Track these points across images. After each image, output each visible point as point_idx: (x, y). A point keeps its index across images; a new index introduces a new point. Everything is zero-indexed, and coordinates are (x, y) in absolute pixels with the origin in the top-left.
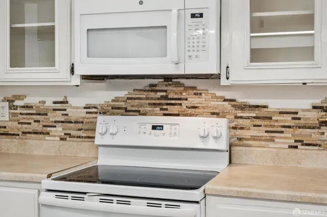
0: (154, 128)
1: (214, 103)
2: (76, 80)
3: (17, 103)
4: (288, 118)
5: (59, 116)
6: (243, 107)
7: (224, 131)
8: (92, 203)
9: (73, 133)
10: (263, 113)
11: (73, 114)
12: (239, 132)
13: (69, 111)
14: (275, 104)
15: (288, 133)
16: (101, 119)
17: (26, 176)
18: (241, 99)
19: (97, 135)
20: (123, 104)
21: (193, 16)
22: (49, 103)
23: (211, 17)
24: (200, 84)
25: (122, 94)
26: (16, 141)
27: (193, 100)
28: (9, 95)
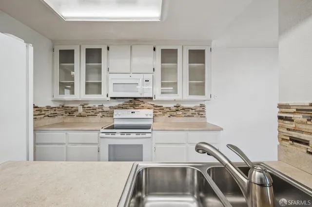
0: (132, 113)
1: (149, 105)
2: (109, 99)
3: (85, 106)
4: (168, 109)
5: (100, 110)
6: (156, 107)
7: (152, 113)
8: (119, 135)
9: (105, 115)
10: (162, 108)
11: (105, 109)
12: (155, 113)
13: (104, 108)
14: (165, 106)
15: (168, 113)
16: (115, 110)
17: (94, 128)
18: (156, 104)
19: (114, 115)
20: (121, 106)
21: (146, 81)
22: (97, 106)
23: (151, 81)
24: (144, 100)
25: (121, 103)
26: (85, 118)
27: (142, 105)
28: (83, 103)
